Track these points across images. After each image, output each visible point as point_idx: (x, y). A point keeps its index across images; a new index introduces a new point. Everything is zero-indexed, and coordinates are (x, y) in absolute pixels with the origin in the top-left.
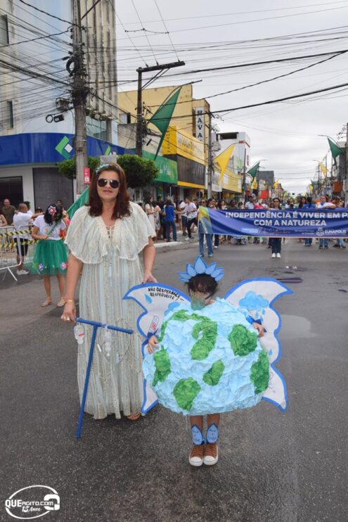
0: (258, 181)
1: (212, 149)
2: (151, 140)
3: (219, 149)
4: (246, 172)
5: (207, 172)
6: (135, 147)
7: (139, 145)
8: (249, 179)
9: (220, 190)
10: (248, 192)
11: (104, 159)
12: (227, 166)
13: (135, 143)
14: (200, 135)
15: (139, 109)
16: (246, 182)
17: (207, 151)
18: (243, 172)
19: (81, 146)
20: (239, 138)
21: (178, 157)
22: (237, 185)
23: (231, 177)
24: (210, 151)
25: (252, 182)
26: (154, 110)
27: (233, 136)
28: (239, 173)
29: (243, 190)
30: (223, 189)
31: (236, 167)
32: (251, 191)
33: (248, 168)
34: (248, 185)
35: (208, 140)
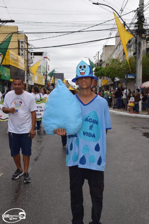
0: (54, 79)
1: (29, 62)
3: (32, 63)
4: (48, 74)
5: (26, 74)
8: (49, 78)
9: (33, 84)
10: (48, 85)
12: (37, 71)
14: (22, 54)
16: (47, 79)
17: (26, 64)
18: (45, 74)
20: (44, 55)
22: (42, 81)
23: (39, 78)
24: (28, 63)
25: (51, 79)
27: (40, 54)
28: (43, 74)
29: (45, 84)
30: (34, 83)
31: (42, 72)
32: (50, 85)
33: (49, 72)
34: (48, 81)
35: (26, 56)
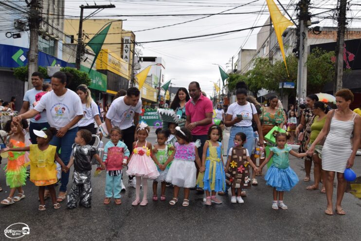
0: (170, 94)
1: (135, 68)
2: (87, 58)
3: (140, 69)
4: (161, 87)
5: (130, 84)
6: (75, 62)
7: (78, 61)
8: (162, 92)
10: (162, 102)
11: (51, 69)
12: (145, 82)
13: (75, 59)
14: (126, 57)
15: (80, 34)
16: (161, 94)
17: (131, 70)
18: (158, 87)
19: (33, 58)
20: (157, 61)
21: (108, 72)
22: (153, 96)
23: (149, 90)
24: (133, 70)
25: (165, 94)
26: (91, 37)
27: (153, 59)
28: (155, 87)
29: (158, 100)
31: (153, 83)
32: (165, 102)
33: (163, 84)
34: (162, 96)
35: (132, 61)
